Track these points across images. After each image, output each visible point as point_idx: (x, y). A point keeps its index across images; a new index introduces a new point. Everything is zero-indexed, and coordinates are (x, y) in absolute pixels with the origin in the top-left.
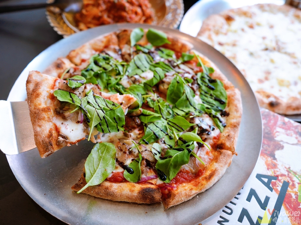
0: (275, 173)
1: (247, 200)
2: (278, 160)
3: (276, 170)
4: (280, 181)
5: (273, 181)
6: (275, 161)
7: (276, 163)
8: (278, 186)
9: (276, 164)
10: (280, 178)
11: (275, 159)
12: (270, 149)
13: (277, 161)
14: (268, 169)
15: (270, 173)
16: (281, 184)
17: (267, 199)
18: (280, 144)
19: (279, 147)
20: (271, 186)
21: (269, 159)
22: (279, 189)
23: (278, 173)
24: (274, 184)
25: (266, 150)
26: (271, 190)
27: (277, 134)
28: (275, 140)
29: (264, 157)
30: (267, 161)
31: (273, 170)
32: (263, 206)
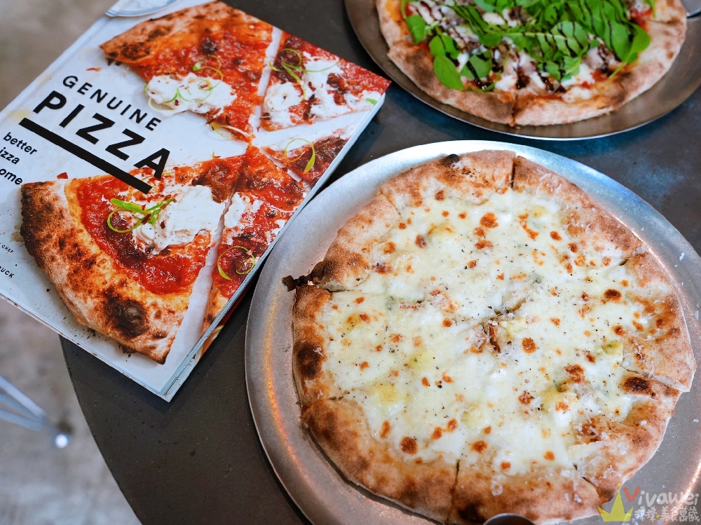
0: (166, 177)
1: (126, 130)
2: (193, 187)
3: (174, 181)
4: (151, 180)
5: (154, 172)
6: (190, 182)
7: (187, 184)
8: (143, 176)
9: (185, 183)
10: (157, 182)
11: (194, 183)
12: (215, 179)
13: (190, 185)
14: (176, 168)
15: (168, 169)
16: (146, 181)
17: (124, 157)
18: (224, 198)
19: (219, 196)
20: (146, 166)
21: (195, 175)
22: (139, 177)
23: (166, 181)
24: (147, 172)
25: (214, 173)
26: (139, 165)
27: (248, 200)
28: (234, 193)
29: (201, 168)
30: (192, 171)
31: (173, 175)
32: (113, 149)
